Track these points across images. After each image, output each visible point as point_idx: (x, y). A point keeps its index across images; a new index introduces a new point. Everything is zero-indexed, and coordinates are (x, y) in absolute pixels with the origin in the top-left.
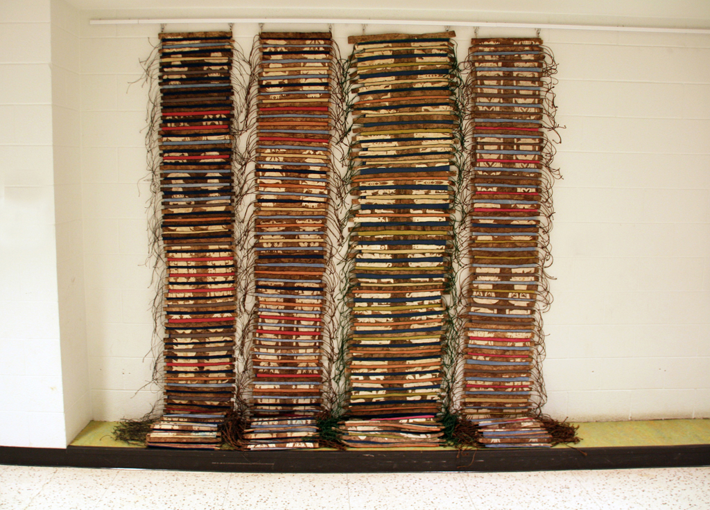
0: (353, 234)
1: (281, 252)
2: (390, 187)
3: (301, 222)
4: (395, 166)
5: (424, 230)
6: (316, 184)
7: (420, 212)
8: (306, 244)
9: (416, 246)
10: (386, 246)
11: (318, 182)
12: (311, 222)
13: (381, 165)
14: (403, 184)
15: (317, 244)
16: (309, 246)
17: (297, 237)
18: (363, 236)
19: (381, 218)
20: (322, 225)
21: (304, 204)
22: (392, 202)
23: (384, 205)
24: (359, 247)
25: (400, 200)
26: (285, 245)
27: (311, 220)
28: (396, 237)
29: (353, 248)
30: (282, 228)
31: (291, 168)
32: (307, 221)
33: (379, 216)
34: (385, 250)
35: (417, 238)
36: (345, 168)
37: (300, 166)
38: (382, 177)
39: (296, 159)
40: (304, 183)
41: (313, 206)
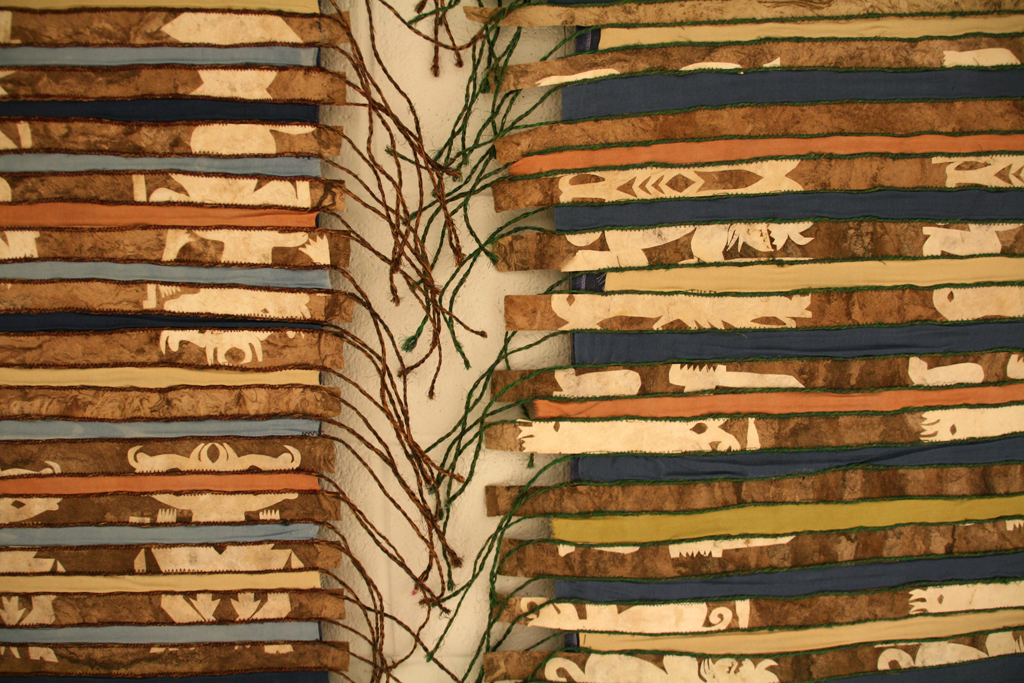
0: (520, 528)
1: (50, 656)
2: (773, 208)
3: (161, 462)
4: (805, 58)
5: (986, 491)
6: (246, 192)
7: (970, 372)
8: (207, 607)
9: (931, 593)
10: (744, 607)
11: (263, 179)
12: (230, 459)
13: (710, 49)
14: (859, 183)
15: (279, 605)
16: (225, 618)
17: (140, 563)
18: (585, 548)
19: (713, 425)
20: (307, 482)
21: (172, 338)
22: (792, 311)
23: (731, 333)
24: (562, 617)
25: (848, 293)
26: (72, 614)
27: (225, 449)
28: (811, 545)
29: (522, 617)
30: (37, 507)
31: (73, 87)
32: (198, 459)
33: (697, 409)
34: (732, 629)
35: (938, 545)
36: (455, 81)
37: (133, 69)
38: (716, 136)
39: (101, 23)
40: (162, 195)
41: (234, 354)
